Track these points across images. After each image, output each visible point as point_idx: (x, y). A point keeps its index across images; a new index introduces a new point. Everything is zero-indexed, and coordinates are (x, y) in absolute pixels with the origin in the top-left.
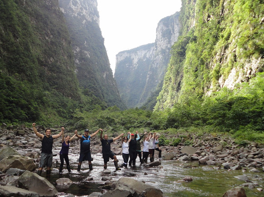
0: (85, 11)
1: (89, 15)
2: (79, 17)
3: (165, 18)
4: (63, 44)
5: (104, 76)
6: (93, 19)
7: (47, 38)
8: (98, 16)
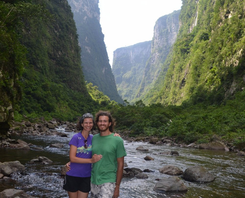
0: (86, 7)
1: (90, 11)
2: (80, 13)
3: (163, 16)
4: (70, 38)
5: (103, 71)
6: (93, 15)
7: (56, 32)
8: (99, 13)
